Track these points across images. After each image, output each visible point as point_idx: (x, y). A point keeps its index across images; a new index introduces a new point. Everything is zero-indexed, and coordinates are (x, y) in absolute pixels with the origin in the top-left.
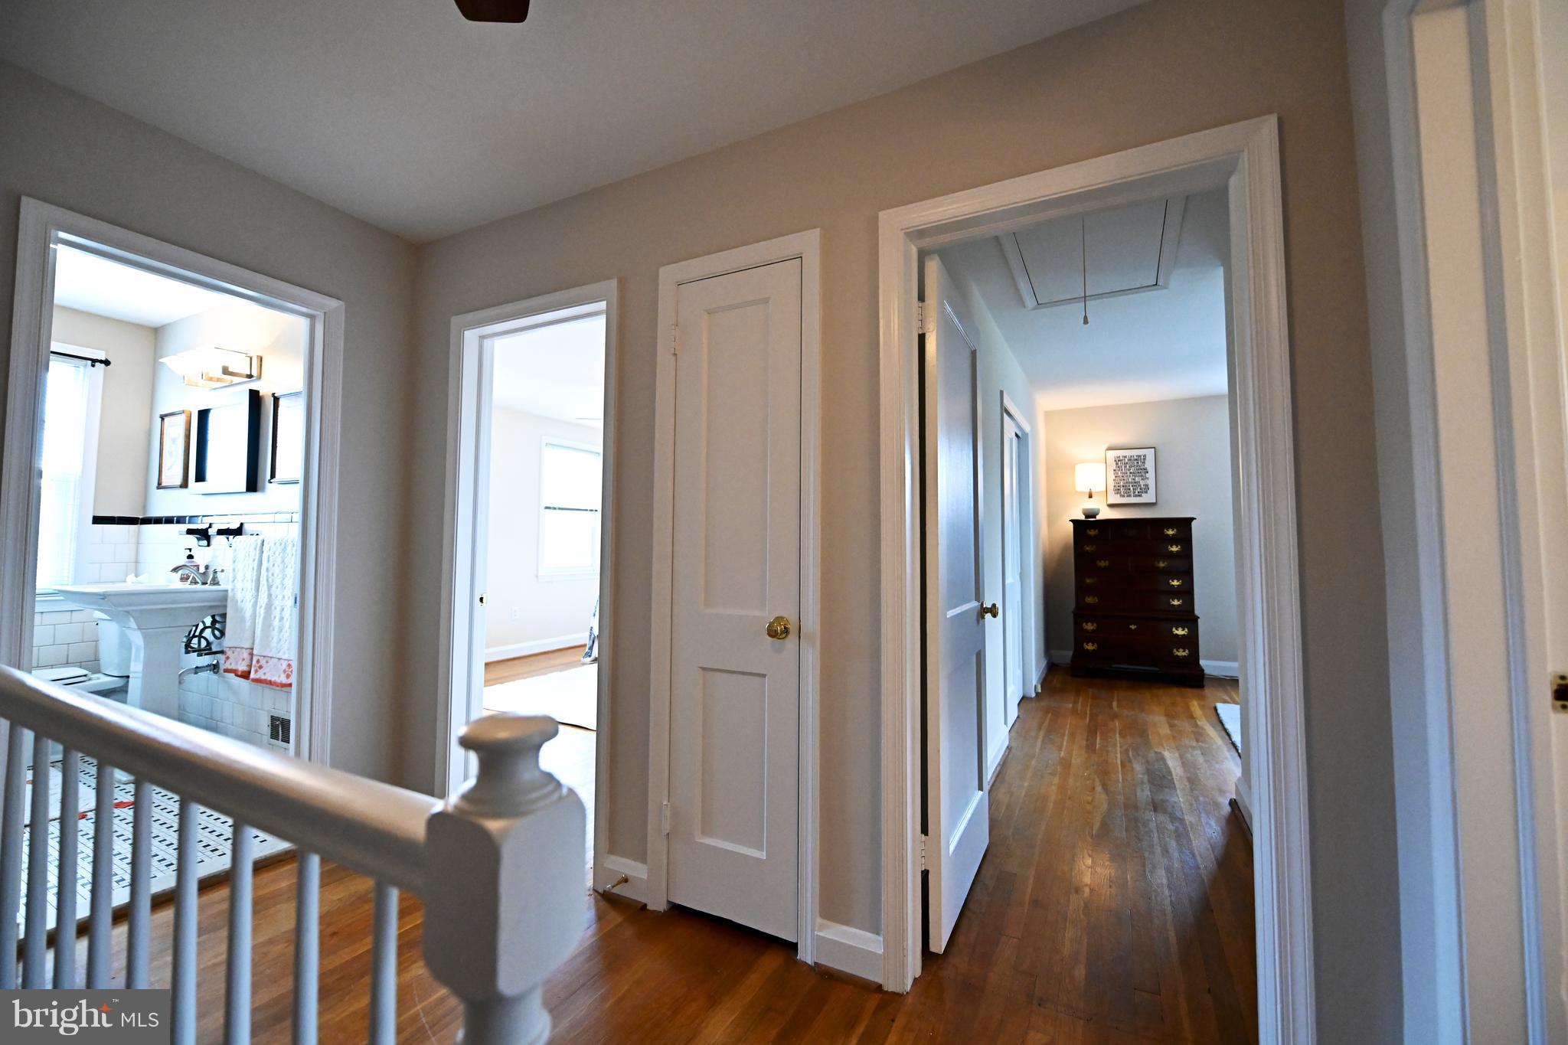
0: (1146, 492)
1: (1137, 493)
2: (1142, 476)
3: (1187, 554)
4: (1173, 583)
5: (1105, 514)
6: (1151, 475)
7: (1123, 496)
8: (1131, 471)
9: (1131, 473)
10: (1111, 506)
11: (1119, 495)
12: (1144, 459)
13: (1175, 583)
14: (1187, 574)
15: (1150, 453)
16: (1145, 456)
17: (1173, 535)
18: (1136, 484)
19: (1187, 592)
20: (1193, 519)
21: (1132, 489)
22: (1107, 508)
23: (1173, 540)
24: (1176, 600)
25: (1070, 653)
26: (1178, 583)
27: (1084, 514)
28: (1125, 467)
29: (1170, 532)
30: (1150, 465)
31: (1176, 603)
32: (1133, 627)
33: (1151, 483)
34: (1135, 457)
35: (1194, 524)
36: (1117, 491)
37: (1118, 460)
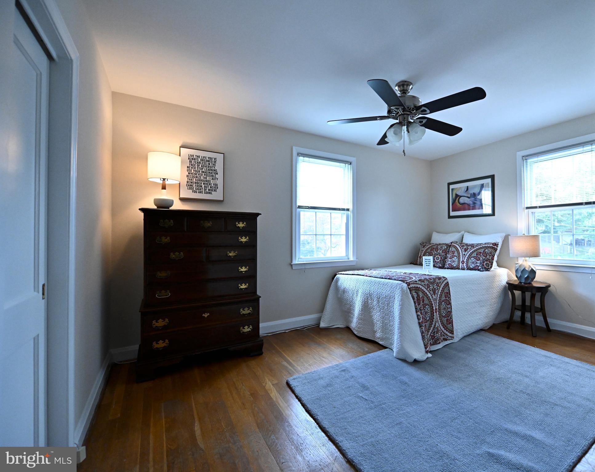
0: (215, 191)
1: (207, 191)
2: (212, 176)
3: (252, 245)
4: (242, 270)
5: (178, 206)
6: (220, 176)
7: (195, 192)
8: (203, 170)
9: (203, 172)
10: (182, 200)
11: (191, 191)
12: (215, 162)
13: (244, 269)
14: (252, 261)
15: (220, 157)
16: (215, 159)
17: (243, 227)
18: (207, 183)
19: (252, 277)
20: (258, 214)
21: (203, 186)
22: (179, 200)
23: (243, 232)
24: (243, 285)
25: (137, 347)
26: (246, 270)
27: (156, 205)
28: (198, 166)
29: (241, 225)
30: (219, 167)
31: (243, 286)
32: (206, 315)
33: (220, 182)
34: (207, 159)
35: (259, 218)
36: (190, 186)
37: (191, 158)
